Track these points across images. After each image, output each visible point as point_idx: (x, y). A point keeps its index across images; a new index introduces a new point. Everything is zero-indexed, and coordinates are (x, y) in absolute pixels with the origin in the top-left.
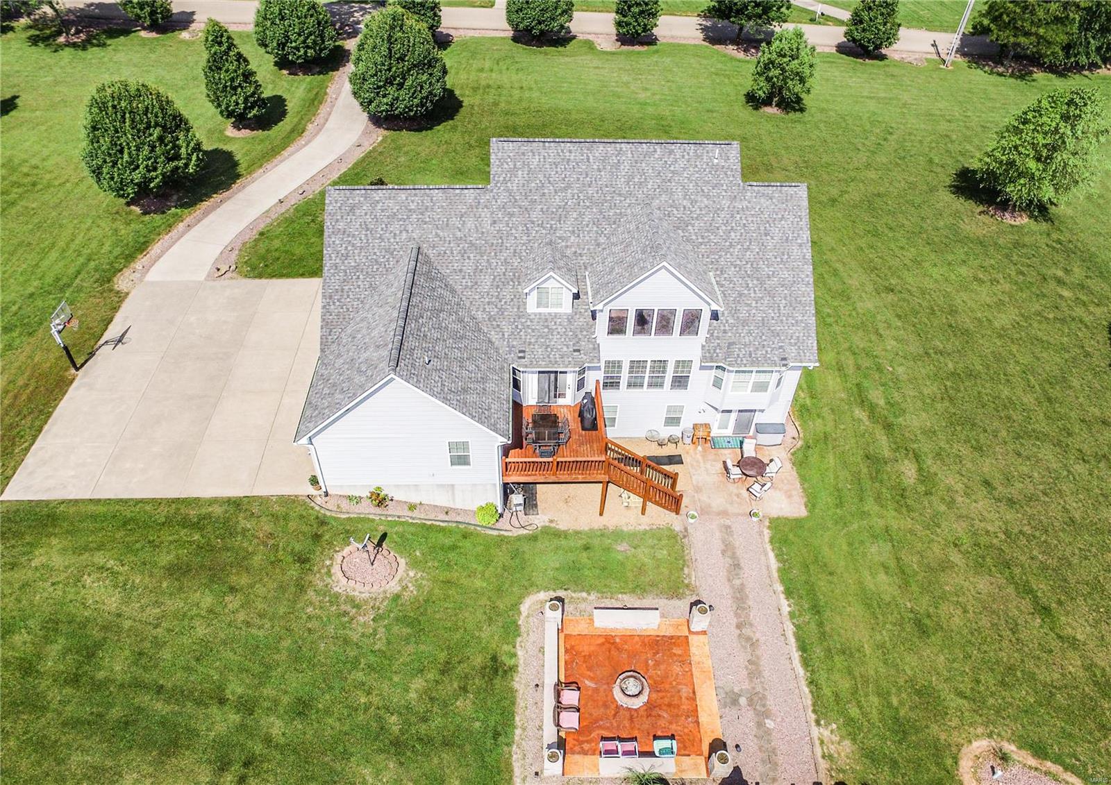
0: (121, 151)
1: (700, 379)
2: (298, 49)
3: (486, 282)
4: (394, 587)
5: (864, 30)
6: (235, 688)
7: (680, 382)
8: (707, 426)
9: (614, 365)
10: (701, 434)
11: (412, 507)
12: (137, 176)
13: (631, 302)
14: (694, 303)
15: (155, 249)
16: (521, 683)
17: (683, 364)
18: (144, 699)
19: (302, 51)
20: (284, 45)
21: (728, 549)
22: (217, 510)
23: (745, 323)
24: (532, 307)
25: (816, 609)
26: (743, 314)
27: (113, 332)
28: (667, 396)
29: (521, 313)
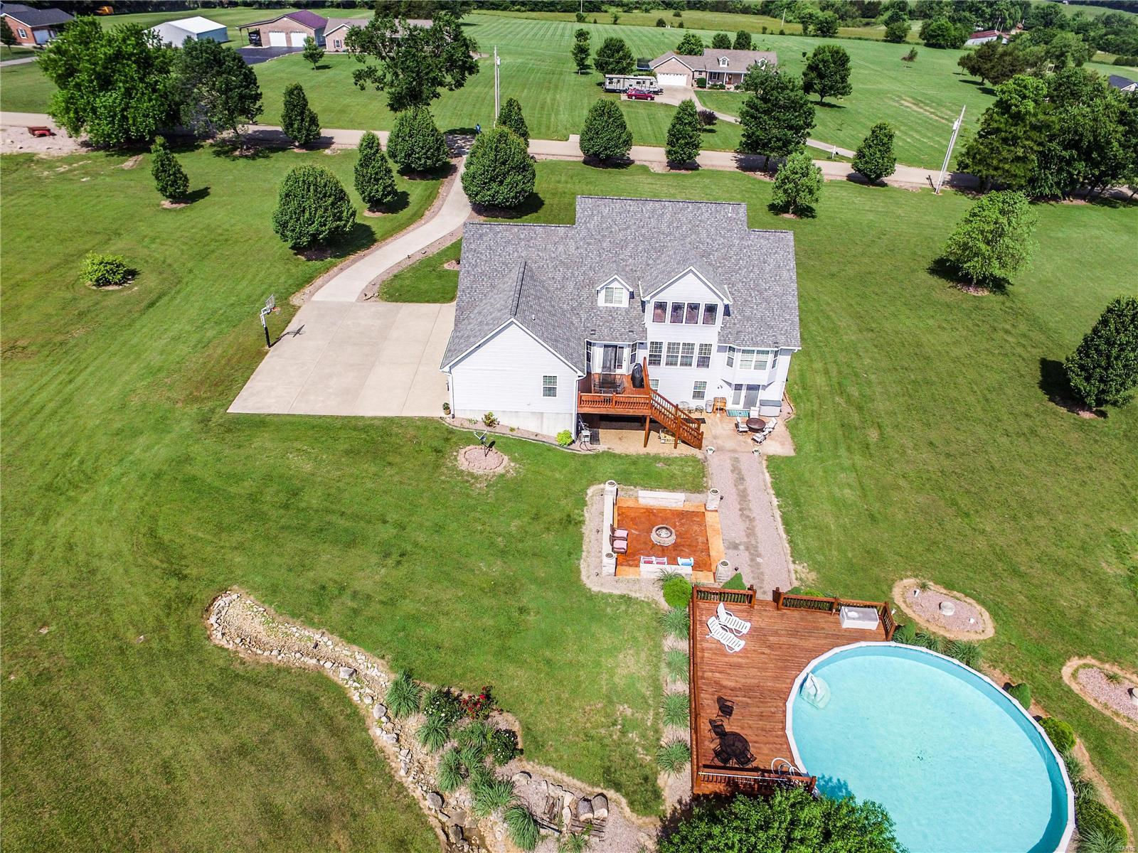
0: (304, 211)
1: (718, 358)
2: (419, 159)
3: (570, 286)
4: (500, 470)
5: (866, 162)
6: (392, 516)
7: (704, 362)
8: (724, 400)
9: (657, 346)
10: (719, 405)
11: (512, 430)
12: (312, 229)
13: (670, 296)
14: (713, 300)
15: (318, 282)
16: (587, 530)
17: (706, 348)
18: (334, 518)
19: (423, 161)
20: (410, 155)
21: (735, 469)
22: (377, 423)
23: (749, 319)
24: (601, 301)
25: (797, 504)
26: (748, 313)
27: (292, 327)
28: (694, 374)
29: (593, 306)
